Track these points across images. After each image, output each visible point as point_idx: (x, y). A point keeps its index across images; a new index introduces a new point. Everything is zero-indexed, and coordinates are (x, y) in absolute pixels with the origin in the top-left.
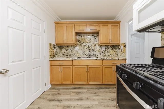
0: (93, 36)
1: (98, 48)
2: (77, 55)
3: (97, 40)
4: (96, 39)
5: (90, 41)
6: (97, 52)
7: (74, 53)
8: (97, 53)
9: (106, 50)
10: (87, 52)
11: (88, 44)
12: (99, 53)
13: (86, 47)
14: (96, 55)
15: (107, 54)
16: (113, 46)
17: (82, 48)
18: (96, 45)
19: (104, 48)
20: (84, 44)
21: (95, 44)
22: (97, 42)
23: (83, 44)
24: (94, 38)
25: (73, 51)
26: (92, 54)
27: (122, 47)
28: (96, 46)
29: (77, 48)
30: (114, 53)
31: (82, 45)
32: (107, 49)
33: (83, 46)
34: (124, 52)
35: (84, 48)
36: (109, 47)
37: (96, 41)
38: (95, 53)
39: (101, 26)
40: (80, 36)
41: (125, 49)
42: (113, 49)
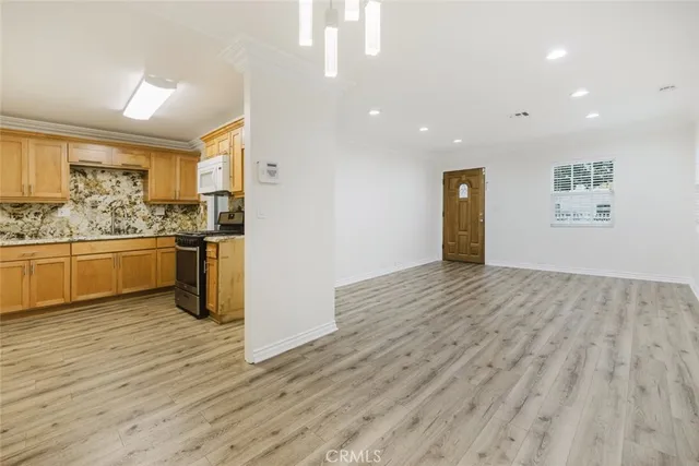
0: (125, 177)
1: (144, 210)
2: (67, 231)
3: (141, 188)
4: (135, 184)
5: (117, 189)
6: (140, 220)
7: (53, 225)
8: (140, 224)
9: (166, 216)
10: (106, 221)
11: (110, 199)
12: (144, 224)
13: (101, 207)
14: (136, 229)
15: (169, 225)
16: (185, 206)
17: (88, 210)
18: (138, 202)
19: (161, 211)
20: (95, 198)
21: (133, 200)
22: (141, 194)
23: (89, 198)
24: (131, 183)
25: (47, 220)
26: (123, 225)
27: (202, 207)
28: (135, 204)
29: (65, 212)
30: (189, 223)
31: (88, 200)
32: (169, 214)
33: (89, 204)
34: (205, 219)
35: (95, 210)
36: (176, 207)
37: (138, 191)
38: (132, 225)
39: (153, 158)
40: (77, 174)
41: (206, 214)
42: (185, 213)
